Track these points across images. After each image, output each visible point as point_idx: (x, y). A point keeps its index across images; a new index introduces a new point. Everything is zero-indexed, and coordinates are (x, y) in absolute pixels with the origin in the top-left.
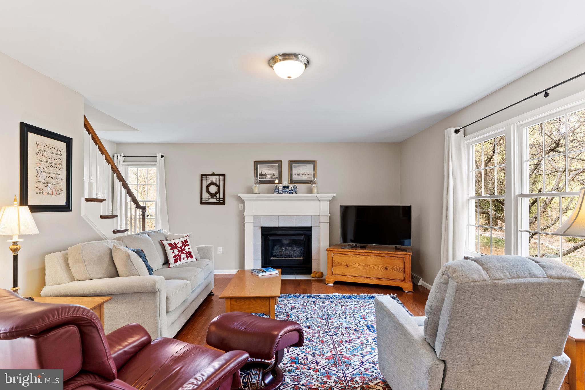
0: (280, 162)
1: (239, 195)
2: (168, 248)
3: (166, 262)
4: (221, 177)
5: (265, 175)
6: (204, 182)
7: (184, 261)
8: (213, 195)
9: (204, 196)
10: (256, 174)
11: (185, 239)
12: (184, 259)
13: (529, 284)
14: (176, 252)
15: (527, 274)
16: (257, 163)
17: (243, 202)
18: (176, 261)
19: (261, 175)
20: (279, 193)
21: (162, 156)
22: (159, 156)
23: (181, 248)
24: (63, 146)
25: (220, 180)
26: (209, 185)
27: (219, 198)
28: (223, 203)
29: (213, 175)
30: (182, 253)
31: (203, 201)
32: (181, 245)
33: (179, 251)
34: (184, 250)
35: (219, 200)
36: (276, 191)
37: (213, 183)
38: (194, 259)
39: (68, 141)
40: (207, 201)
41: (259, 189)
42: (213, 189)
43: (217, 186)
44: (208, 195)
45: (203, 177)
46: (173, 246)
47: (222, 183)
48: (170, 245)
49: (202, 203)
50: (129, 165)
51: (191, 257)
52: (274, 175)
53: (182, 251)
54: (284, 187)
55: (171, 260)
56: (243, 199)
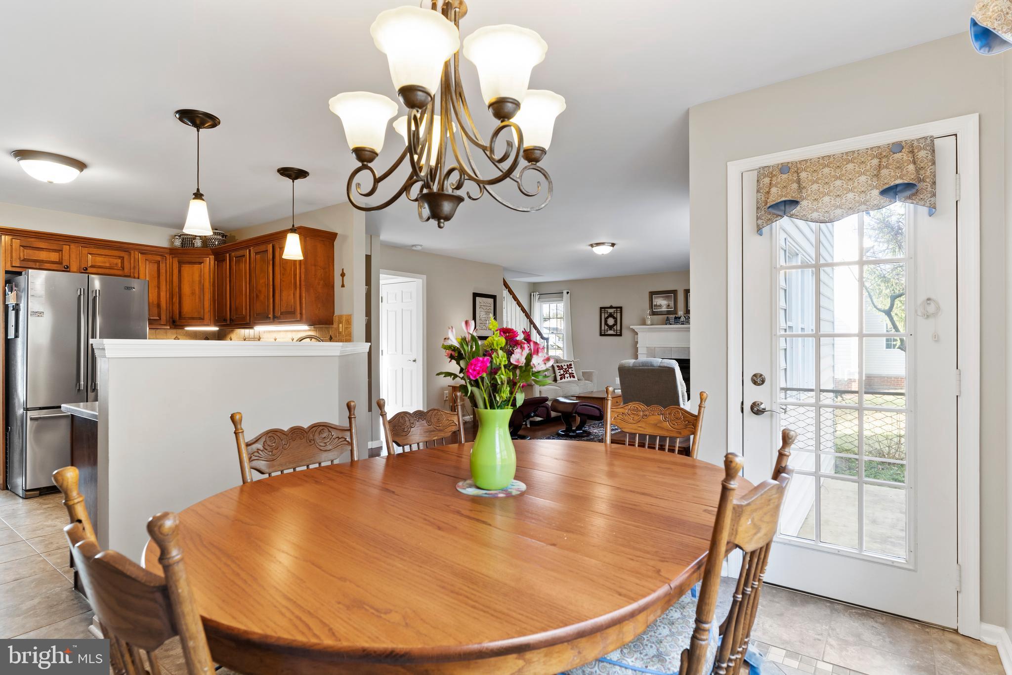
0: (675, 292)
1: (631, 327)
2: (556, 368)
3: (555, 380)
4: (618, 309)
5: (660, 306)
6: (603, 315)
7: (568, 379)
8: (611, 327)
9: (603, 328)
10: (651, 305)
11: (570, 363)
12: (567, 378)
13: (649, 369)
14: (562, 372)
15: (649, 365)
16: (652, 294)
17: (637, 334)
18: (561, 379)
19: (656, 305)
20: (671, 324)
21: (568, 293)
22: (565, 292)
23: (566, 369)
24: (491, 301)
25: (617, 312)
26: (607, 318)
27: (617, 330)
28: (620, 335)
29: (611, 307)
30: (567, 373)
31: (603, 333)
32: (566, 367)
33: (564, 371)
34: (568, 371)
35: (617, 332)
36: (667, 322)
37: (611, 315)
38: (576, 379)
39: (494, 297)
40: (606, 333)
41: (652, 321)
42: (611, 321)
43: (614, 318)
44: (606, 327)
45: (603, 310)
46: (560, 368)
47: (619, 315)
48: (558, 366)
49: (601, 335)
50: (542, 302)
51: (574, 377)
52: (669, 306)
53: (566, 371)
54: (676, 318)
55: (558, 378)
56: (636, 330)
